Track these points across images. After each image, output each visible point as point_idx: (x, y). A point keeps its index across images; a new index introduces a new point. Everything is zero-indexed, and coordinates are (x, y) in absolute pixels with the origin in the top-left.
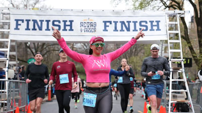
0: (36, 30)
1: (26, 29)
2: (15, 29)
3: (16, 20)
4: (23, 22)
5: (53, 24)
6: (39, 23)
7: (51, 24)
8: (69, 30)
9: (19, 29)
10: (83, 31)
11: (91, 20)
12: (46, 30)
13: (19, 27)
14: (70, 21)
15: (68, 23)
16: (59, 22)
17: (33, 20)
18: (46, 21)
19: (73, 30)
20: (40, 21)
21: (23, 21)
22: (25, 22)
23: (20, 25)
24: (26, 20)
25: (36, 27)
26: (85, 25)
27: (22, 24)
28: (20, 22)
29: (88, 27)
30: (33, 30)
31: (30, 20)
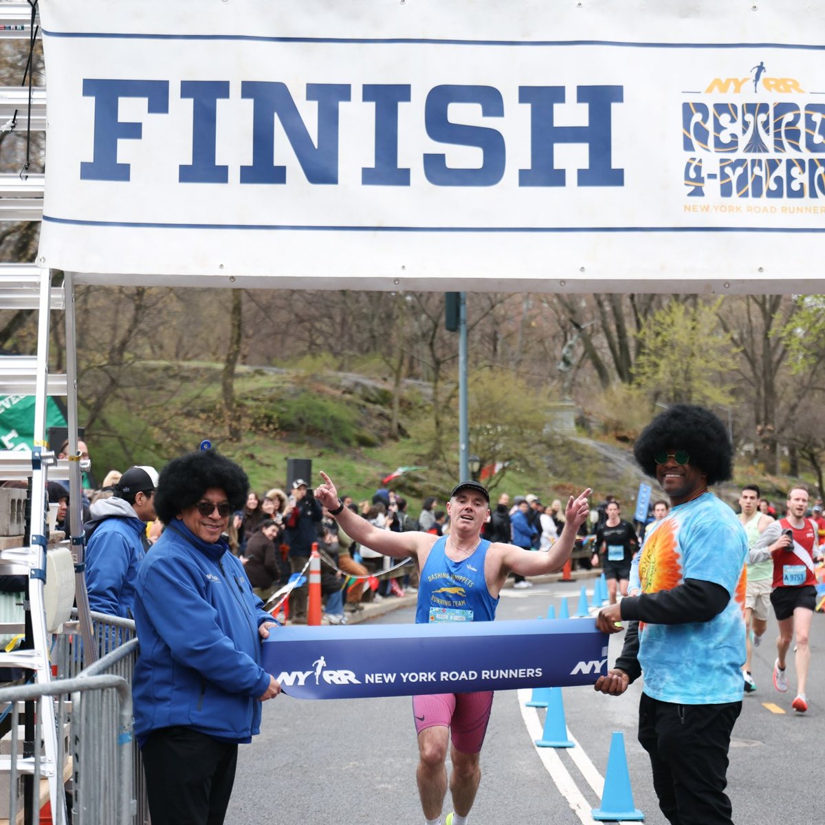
0: (278, 175)
1: (186, 174)
2: (88, 172)
3: (91, 87)
4: (159, 103)
5: (438, 126)
6: (309, 113)
7: (411, 116)
8: (585, 178)
9: (123, 173)
10: (712, 188)
11: (781, 84)
12: (369, 177)
13: (125, 150)
14: (585, 93)
15: (571, 114)
16: (490, 99)
17: (249, 89)
18: (370, 92)
19: (616, 178)
20: (314, 91)
21: (156, 95)
22: (182, 109)
23: (134, 131)
24: (188, 89)
25: (284, 152)
26: (731, 128)
27: (150, 123)
28: (131, 109)
29: (756, 144)
30: (248, 175)
31: (222, 89)
